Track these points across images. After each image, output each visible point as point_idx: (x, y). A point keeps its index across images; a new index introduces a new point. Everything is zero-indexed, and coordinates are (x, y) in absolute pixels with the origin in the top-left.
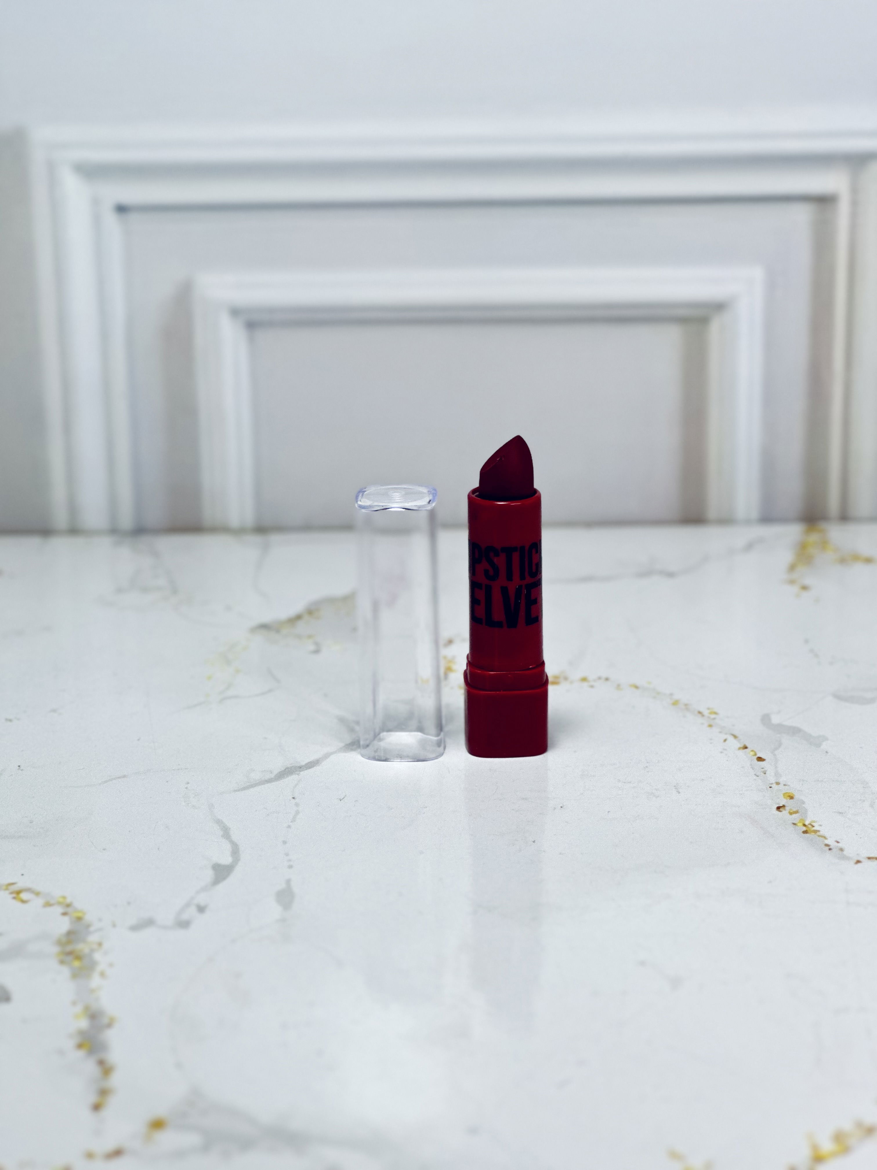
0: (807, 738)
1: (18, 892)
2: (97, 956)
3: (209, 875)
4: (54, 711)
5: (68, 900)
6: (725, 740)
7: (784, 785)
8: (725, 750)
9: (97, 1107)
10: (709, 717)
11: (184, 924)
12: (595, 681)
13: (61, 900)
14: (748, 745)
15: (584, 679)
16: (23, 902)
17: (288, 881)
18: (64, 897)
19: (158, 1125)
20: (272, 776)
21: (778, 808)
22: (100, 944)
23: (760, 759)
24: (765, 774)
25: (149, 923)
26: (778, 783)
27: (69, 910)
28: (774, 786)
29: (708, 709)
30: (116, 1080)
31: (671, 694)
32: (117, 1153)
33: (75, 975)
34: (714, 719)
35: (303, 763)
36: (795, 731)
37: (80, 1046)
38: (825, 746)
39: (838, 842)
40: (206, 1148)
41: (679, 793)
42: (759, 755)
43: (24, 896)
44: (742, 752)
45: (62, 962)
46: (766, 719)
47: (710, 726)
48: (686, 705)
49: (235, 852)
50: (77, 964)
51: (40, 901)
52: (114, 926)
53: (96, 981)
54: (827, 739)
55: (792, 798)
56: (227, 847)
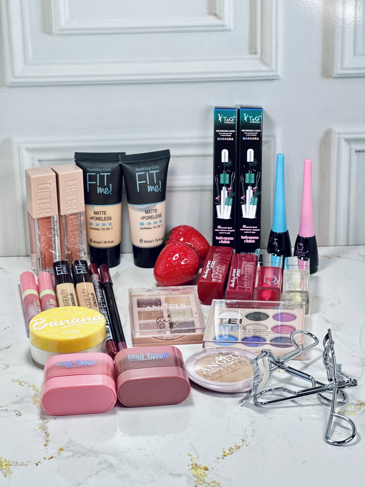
1: (21, 383)
5: (34, 385)
13: (32, 385)
16: (22, 385)
18: (33, 384)
19: (61, 450)
27: (35, 388)
30: (50, 437)
32: (52, 457)
37: (40, 428)
40: (73, 456)
43: (22, 384)
45: (34, 404)
51: (27, 385)
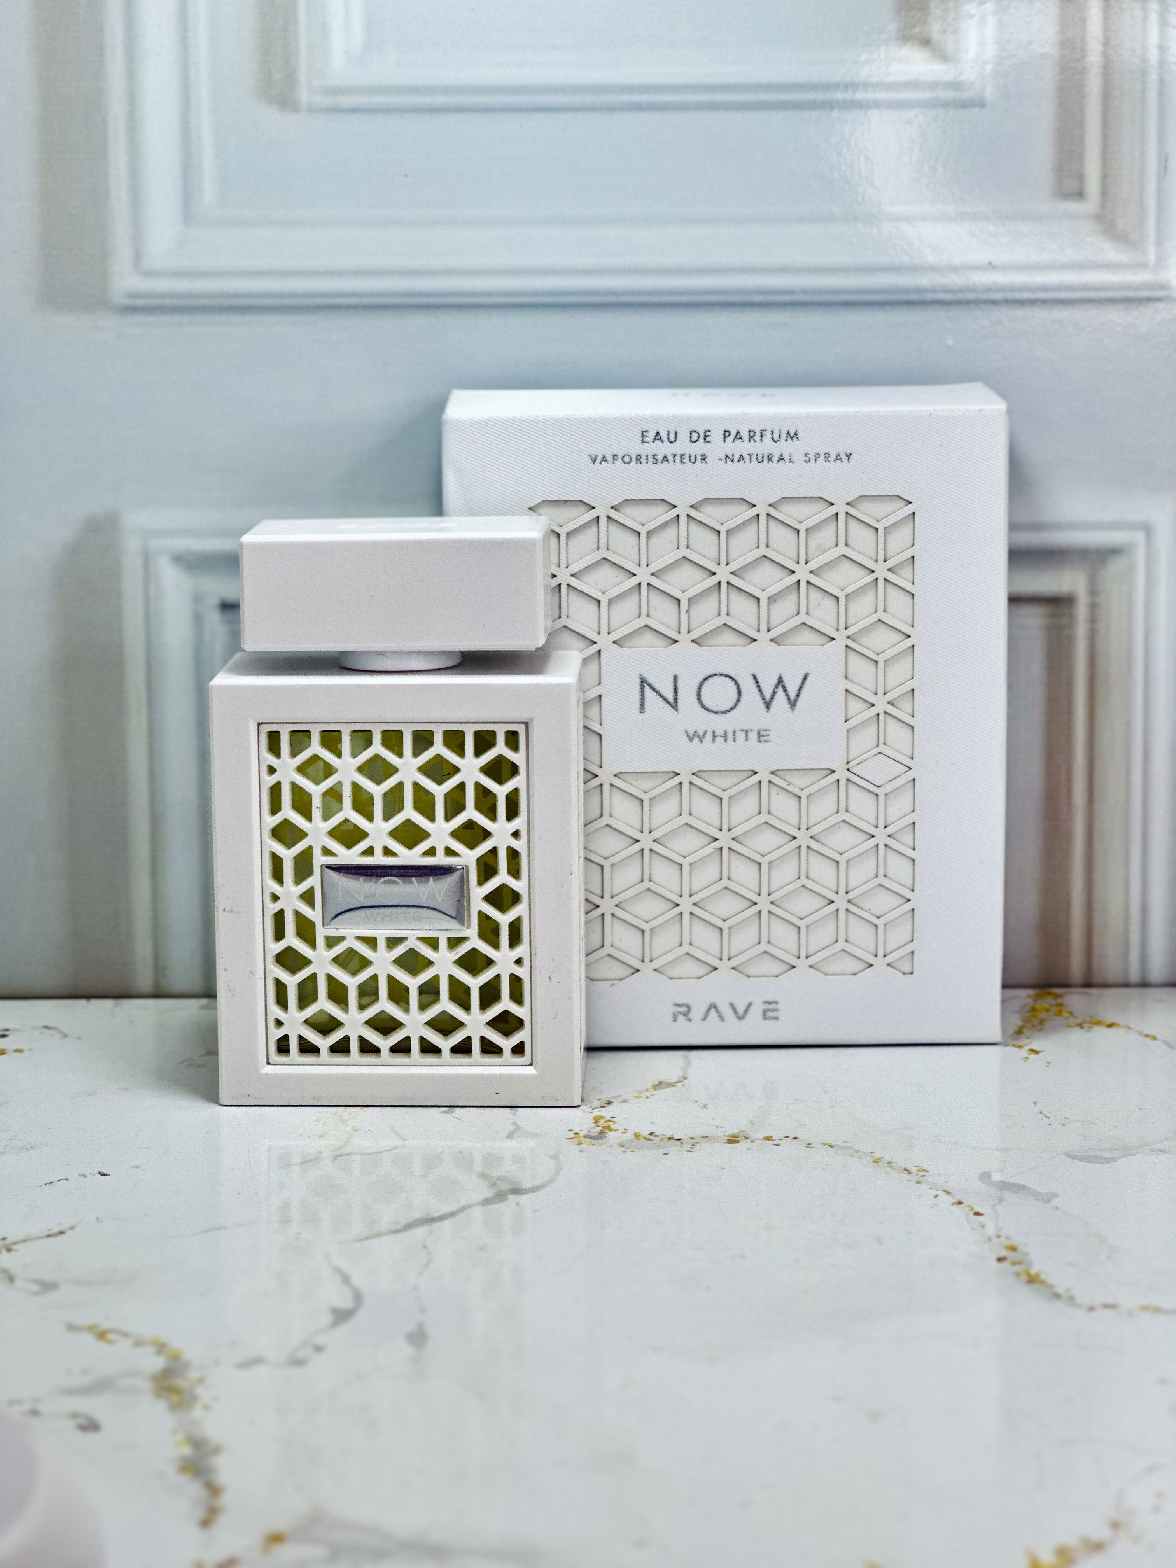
0: (1035, 1194)
1: (103, 1333)
2: (200, 1390)
3: (326, 1318)
4: (137, 1167)
5: (162, 1341)
6: (936, 1196)
7: (1007, 1238)
8: (935, 1205)
9: (206, 1523)
10: (917, 1174)
11: (299, 1363)
12: (781, 1140)
13: (154, 1340)
14: (962, 1200)
15: (769, 1138)
16: (110, 1342)
17: (421, 1326)
18: (157, 1338)
19: (276, 1539)
20: (399, 1227)
21: (1000, 1260)
22: (201, 1381)
23: (977, 1214)
24: (983, 1226)
25: (258, 1361)
26: (998, 1236)
27: (164, 1349)
28: (995, 1239)
29: (917, 1167)
30: (226, 1499)
31: (872, 1153)
32: (231, 1562)
33: (174, 1408)
34: (923, 1176)
35: (436, 1215)
36: (1018, 1188)
37: (183, 1470)
38: (1055, 1202)
39: (1068, 1290)
40: (332, 1559)
41: (881, 1244)
42: (977, 1210)
43: (111, 1336)
44: (956, 1208)
45: (158, 1396)
46: (985, 1177)
47: (919, 1182)
48: (889, 1163)
49: (358, 1297)
50: (175, 1398)
51: (129, 1341)
52: (217, 1363)
53: (197, 1412)
54: (1057, 1196)
55: (1014, 1249)
56: (347, 1290)
